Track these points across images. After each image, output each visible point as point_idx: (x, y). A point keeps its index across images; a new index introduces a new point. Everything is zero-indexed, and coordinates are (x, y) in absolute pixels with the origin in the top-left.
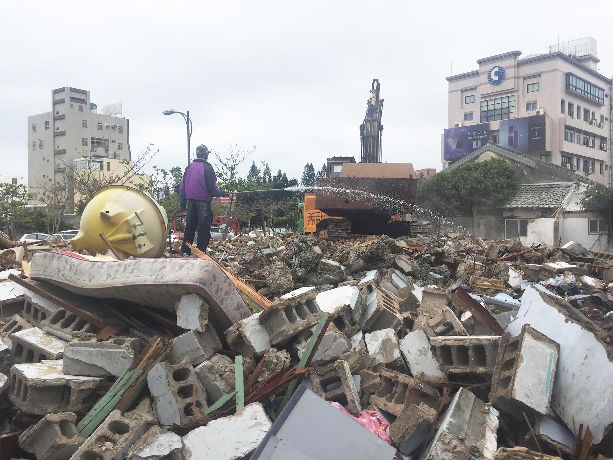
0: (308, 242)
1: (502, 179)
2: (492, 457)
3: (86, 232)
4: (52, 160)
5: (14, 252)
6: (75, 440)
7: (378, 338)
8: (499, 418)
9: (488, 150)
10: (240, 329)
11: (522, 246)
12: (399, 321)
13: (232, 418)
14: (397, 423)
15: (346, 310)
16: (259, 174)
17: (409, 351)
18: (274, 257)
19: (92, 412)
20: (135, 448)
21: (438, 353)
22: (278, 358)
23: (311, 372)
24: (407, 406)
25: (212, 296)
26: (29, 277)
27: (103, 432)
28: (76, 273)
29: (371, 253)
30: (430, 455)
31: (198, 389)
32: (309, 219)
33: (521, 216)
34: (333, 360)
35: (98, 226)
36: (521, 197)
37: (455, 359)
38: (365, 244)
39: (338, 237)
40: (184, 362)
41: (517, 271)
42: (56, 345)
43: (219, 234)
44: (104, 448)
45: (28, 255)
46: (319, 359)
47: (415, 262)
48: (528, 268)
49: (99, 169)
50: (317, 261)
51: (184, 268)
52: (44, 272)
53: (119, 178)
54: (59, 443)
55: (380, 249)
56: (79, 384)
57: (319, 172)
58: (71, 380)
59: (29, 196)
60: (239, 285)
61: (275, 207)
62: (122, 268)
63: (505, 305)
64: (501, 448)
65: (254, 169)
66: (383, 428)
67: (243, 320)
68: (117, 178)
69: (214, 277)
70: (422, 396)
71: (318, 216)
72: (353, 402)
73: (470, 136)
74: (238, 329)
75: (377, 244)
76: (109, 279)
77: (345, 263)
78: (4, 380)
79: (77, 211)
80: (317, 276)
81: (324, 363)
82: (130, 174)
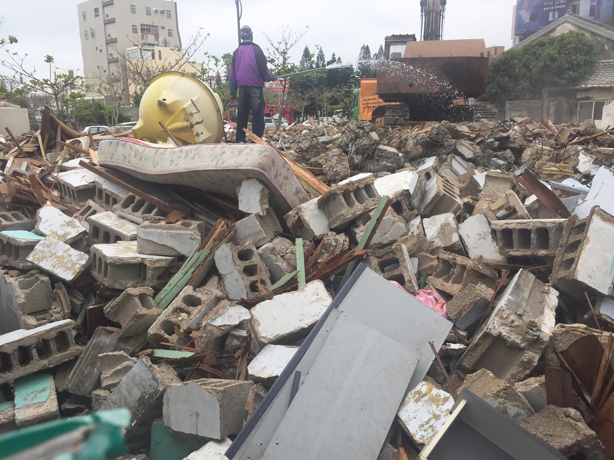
0: (365, 128)
1: (578, 55)
2: (550, 332)
3: (146, 122)
4: (104, 50)
5: (80, 142)
6: (154, 311)
7: (436, 222)
8: (559, 297)
9: (566, 22)
10: (300, 213)
11: (596, 128)
12: (459, 205)
13: (295, 294)
14: (453, 301)
15: (405, 195)
16: (312, 59)
17: (468, 235)
18: (330, 145)
19: (167, 287)
20: (208, 318)
21: (499, 236)
22: (336, 241)
23: (370, 254)
24: (465, 286)
25: (272, 181)
26: (98, 164)
27: (178, 304)
28: (141, 160)
29: (431, 139)
30: (488, 328)
31: (262, 268)
32: (364, 106)
33: (597, 97)
34: (391, 243)
35: (157, 115)
36: (598, 76)
37: (516, 242)
38: (424, 130)
39: (395, 124)
40: (247, 243)
41: (588, 155)
42: (129, 228)
43: (273, 124)
44: (180, 319)
45: (94, 144)
46: (377, 242)
47: (478, 147)
48: (600, 152)
49: (151, 57)
50: (374, 147)
51: (243, 153)
52: (111, 159)
53: (171, 66)
54: (140, 313)
55: (440, 134)
56: (154, 262)
57: (376, 54)
58: (146, 258)
59: (87, 87)
60: (297, 171)
61: (329, 95)
62: (184, 155)
63: (572, 191)
64: (559, 325)
65: (307, 54)
66: (440, 305)
67: (302, 205)
68: (169, 67)
69: (273, 161)
70: (480, 277)
71: (374, 103)
72: (410, 282)
73: (546, 7)
74: (297, 213)
75: (438, 128)
76: (172, 165)
77: (403, 150)
78: (86, 259)
79: (133, 103)
80: (374, 163)
81: (382, 246)
82: (182, 62)
